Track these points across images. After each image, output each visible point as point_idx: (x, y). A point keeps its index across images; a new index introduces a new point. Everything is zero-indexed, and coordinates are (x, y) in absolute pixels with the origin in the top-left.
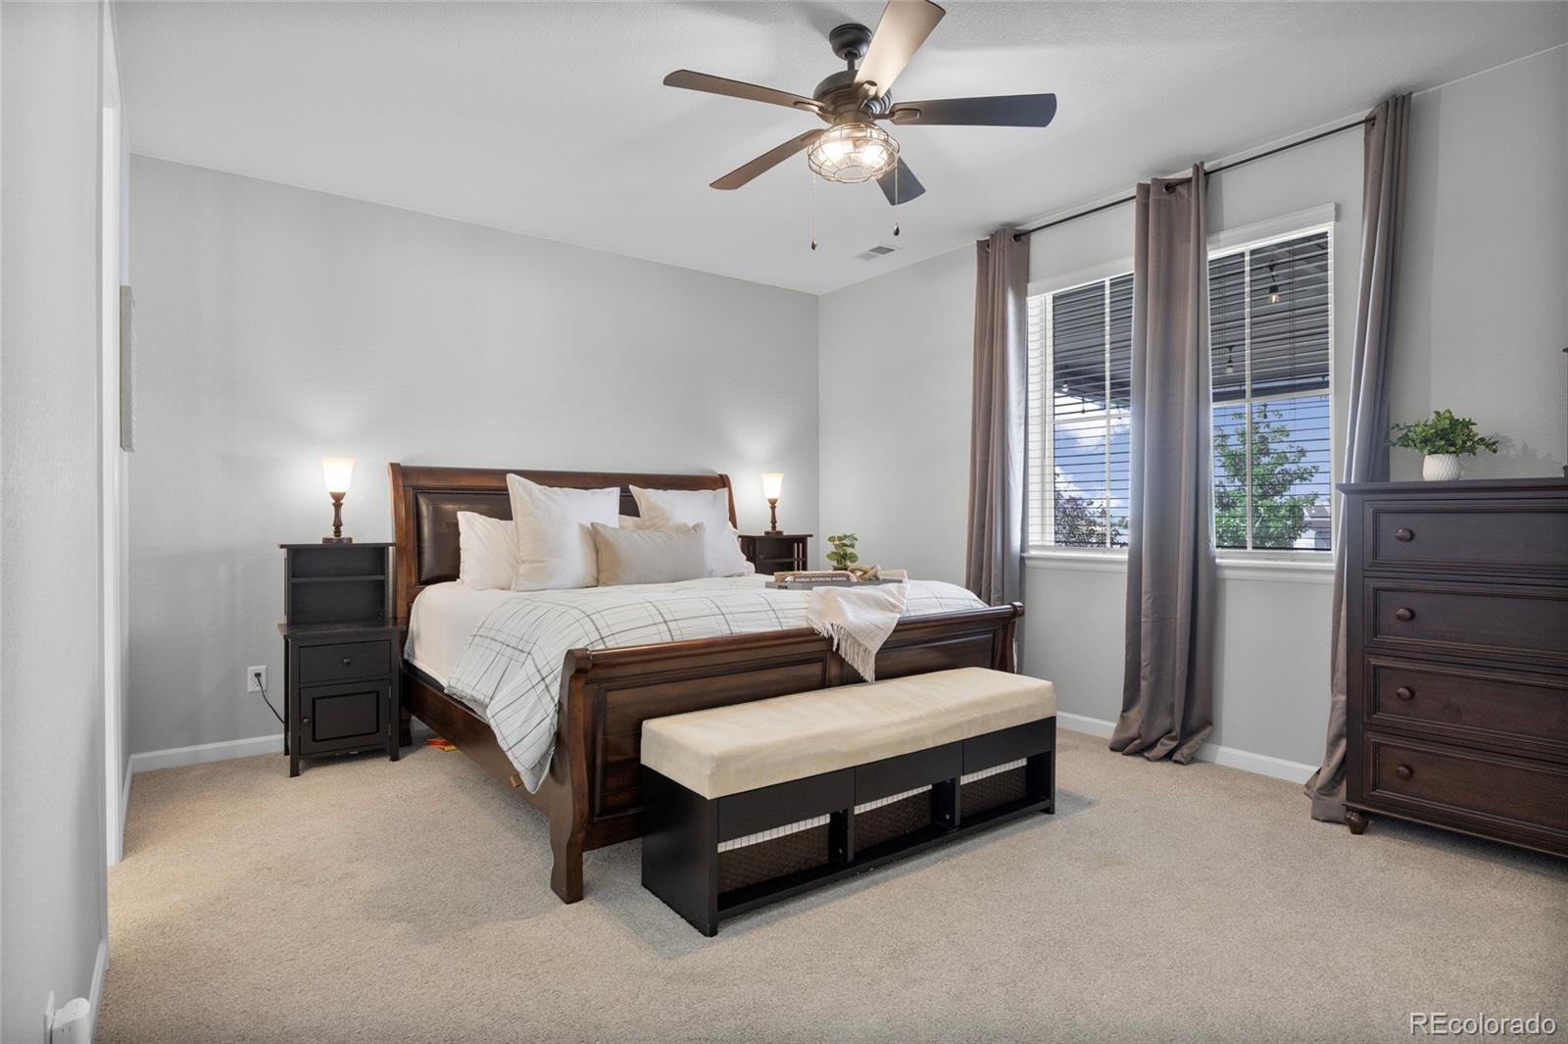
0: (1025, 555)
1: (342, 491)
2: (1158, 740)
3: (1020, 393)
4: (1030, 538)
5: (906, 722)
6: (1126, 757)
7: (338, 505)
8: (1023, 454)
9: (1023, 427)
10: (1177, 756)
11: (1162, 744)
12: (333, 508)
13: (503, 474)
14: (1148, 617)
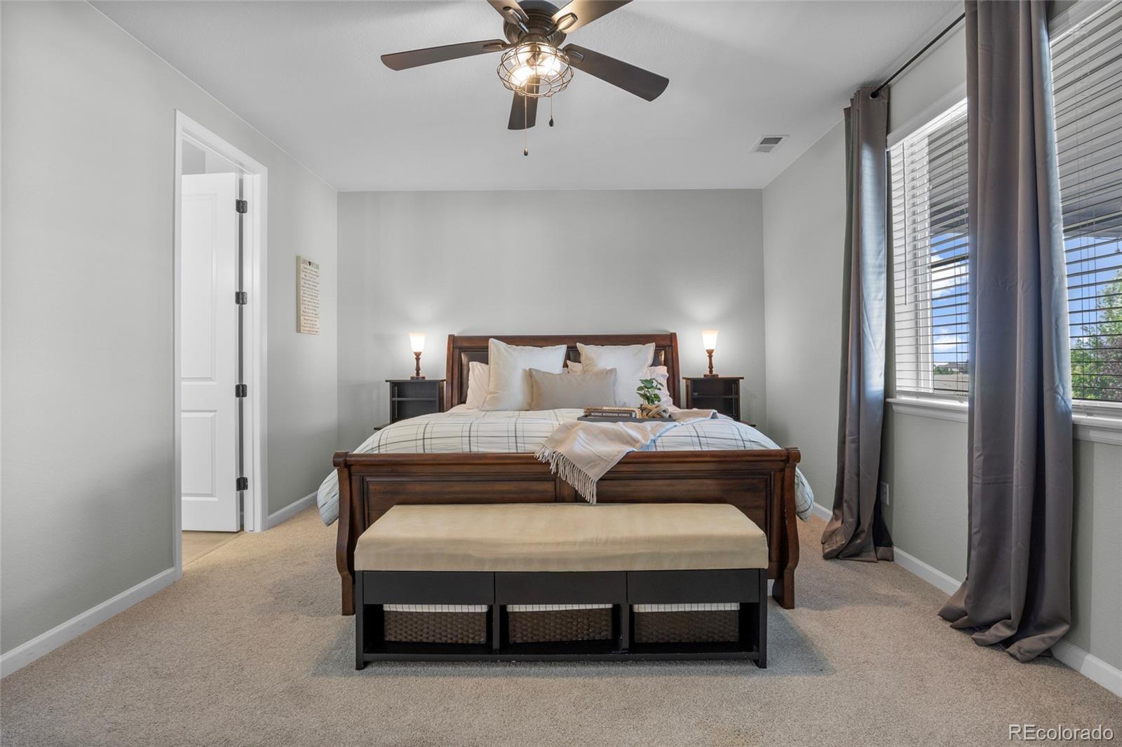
0: (889, 400)
1: (419, 351)
2: (995, 622)
3: (880, 243)
4: (898, 383)
5: (558, 544)
6: (954, 631)
7: (418, 359)
8: (884, 302)
9: (884, 275)
10: (1013, 649)
11: (997, 628)
12: (415, 361)
13: (487, 338)
14: (978, 477)
